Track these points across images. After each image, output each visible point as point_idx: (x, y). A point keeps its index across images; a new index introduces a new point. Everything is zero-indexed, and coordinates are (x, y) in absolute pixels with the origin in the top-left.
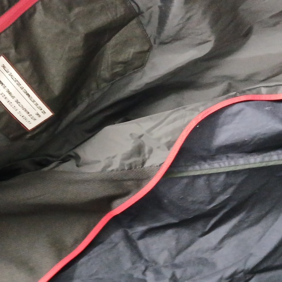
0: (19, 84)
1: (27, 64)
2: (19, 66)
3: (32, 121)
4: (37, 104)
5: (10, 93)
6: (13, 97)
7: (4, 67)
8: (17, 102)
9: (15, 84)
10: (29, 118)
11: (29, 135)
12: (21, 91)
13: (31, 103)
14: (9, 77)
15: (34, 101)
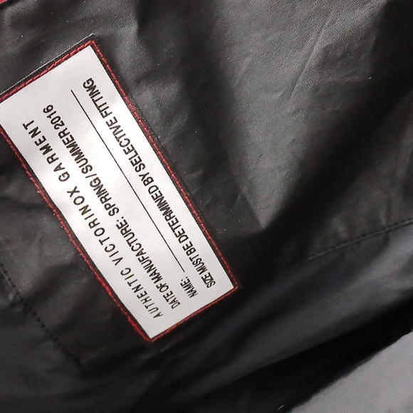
0: (138, 164)
1: (170, 90)
2: (147, 96)
3: (164, 306)
4: (190, 249)
5: (101, 193)
6: (112, 210)
7: (91, 88)
8: (124, 228)
9: (124, 160)
10: (156, 297)
11: (145, 357)
12: (143, 190)
13: (173, 240)
14: (108, 134)
15: (181, 236)
